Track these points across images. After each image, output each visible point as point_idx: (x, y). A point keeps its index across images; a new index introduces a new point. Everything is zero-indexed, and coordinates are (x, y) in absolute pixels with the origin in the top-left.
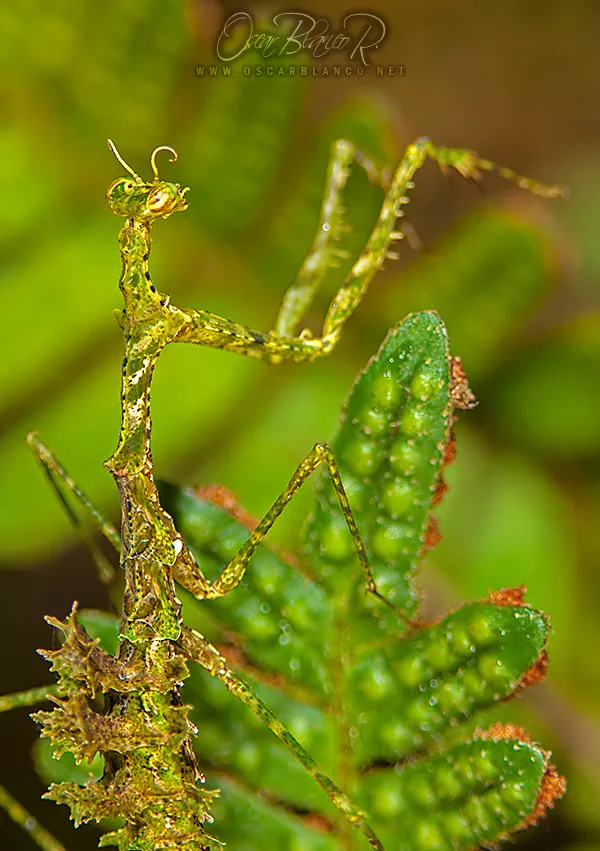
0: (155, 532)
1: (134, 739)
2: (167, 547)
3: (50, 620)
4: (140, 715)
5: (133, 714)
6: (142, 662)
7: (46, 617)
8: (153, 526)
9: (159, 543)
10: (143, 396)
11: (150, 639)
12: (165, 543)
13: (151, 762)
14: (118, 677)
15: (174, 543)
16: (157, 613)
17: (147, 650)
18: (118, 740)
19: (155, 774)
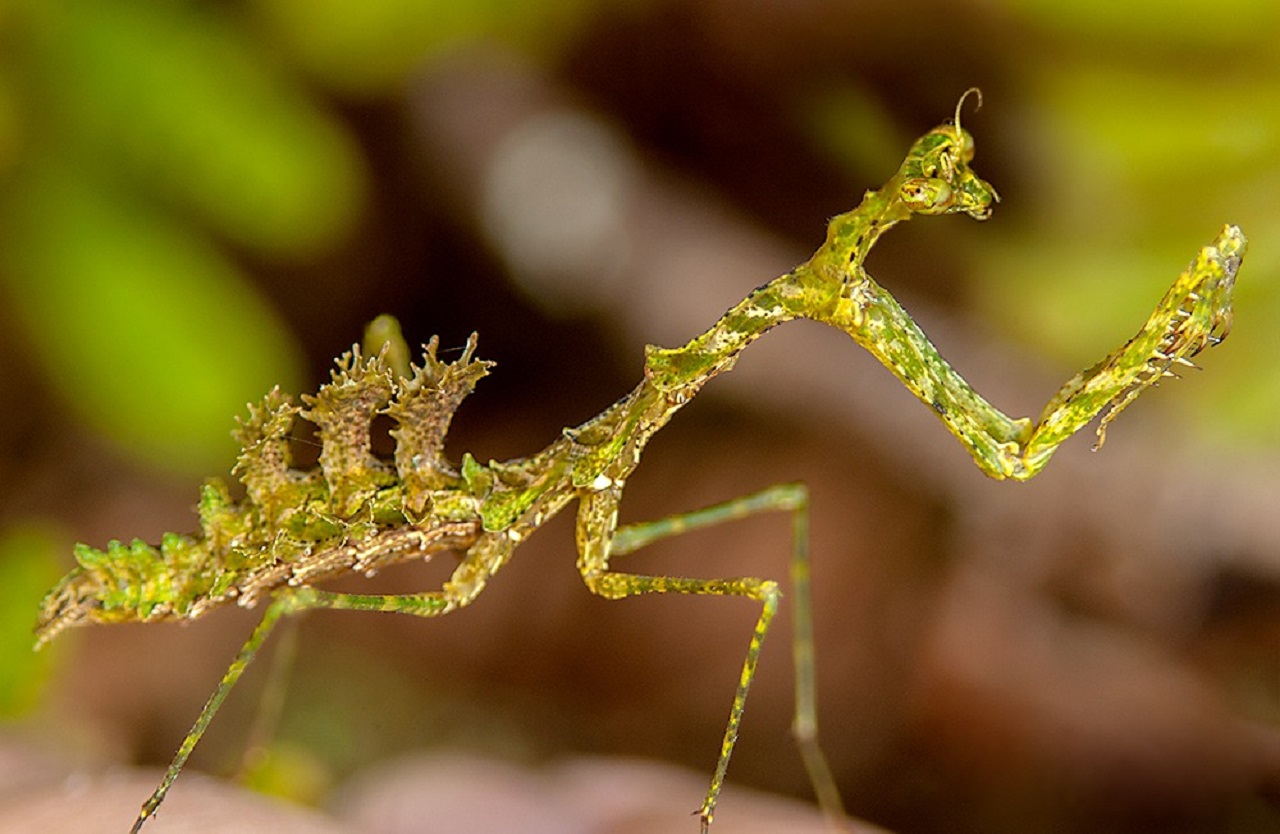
0: (605, 446)
1: (339, 478)
2: (593, 470)
3: (471, 343)
4: (372, 486)
5: (374, 477)
6: (441, 486)
7: (475, 334)
8: (611, 440)
9: (594, 457)
10: (743, 335)
11: (473, 494)
12: (597, 464)
13: (315, 503)
14: (416, 453)
15: (601, 476)
16: (509, 493)
17: (459, 492)
18: (337, 457)
19: (300, 508)
